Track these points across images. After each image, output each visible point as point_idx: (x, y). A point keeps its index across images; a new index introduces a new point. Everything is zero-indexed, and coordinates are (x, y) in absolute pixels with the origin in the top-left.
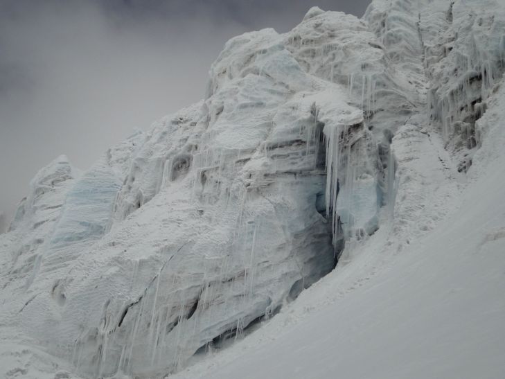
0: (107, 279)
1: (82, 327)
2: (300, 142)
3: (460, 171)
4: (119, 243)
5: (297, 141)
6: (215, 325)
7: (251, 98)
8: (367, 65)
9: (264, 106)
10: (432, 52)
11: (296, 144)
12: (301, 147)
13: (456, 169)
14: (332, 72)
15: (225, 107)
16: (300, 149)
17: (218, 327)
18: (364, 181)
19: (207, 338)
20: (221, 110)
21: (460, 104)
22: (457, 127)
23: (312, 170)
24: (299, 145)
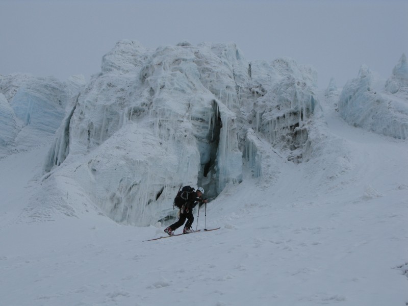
0: (121, 166)
1: (107, 190)
2: (202, 120)
3: (289, 160)
4: (122, 148)
5: (201, 119)
6: (167, 210)
7: (180, 86)
8: (229, 87)
9: (185, 93)
10: (243, 91)
11: (200, 120)
12: (202, 123)
13: (287, 159)
14: (209, 85)
15: (166, 86)
16: (202, 124)
17: (168, 211)
18: (236, 153)
19: (163, 215)
20: (163, 87)
21: (283, 125)
22: (283, 138)
23: (203, 138)
24: (201, 122)
